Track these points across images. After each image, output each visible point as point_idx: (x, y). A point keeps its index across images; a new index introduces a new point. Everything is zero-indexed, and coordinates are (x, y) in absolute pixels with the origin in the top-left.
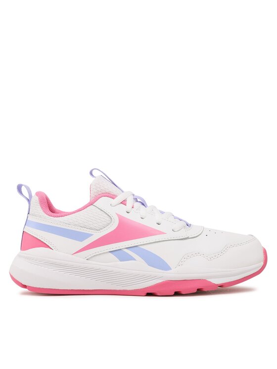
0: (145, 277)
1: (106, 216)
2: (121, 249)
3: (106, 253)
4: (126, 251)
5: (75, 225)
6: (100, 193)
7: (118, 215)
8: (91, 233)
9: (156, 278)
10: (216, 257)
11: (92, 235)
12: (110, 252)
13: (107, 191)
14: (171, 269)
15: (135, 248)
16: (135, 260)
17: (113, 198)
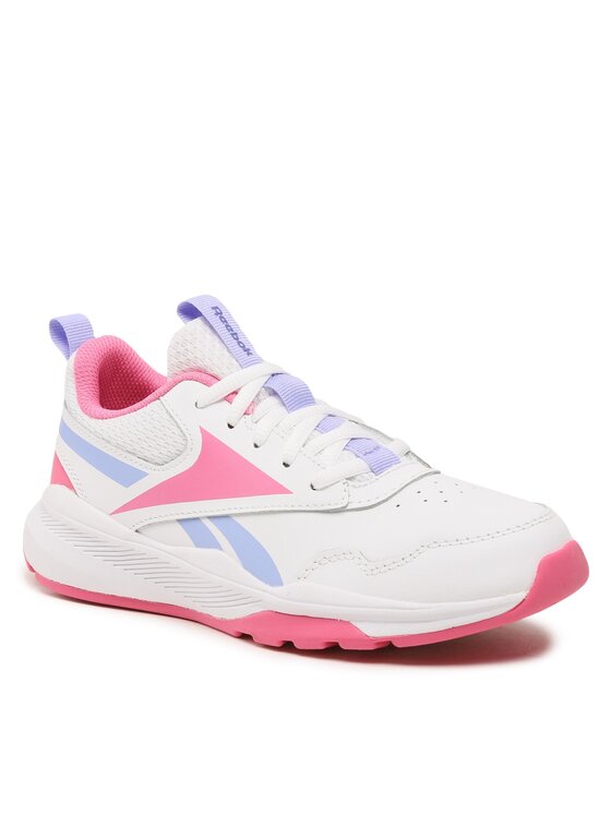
0: (231, 593)
1: (177, 431)
2: (198, 518)
3: (170, 522)
4: (209, 524)
5: (118, 446)
6: (185, 367)
7: (202, 430)
8: (144, 470)
9: (250, 600)
10: (386, 568)
11: (145, 474)
12: (179, 521)
13: (200, 364)
14: (282, 584)
15: (224, 520)
16: (221, 549)
17: (208, 384)
